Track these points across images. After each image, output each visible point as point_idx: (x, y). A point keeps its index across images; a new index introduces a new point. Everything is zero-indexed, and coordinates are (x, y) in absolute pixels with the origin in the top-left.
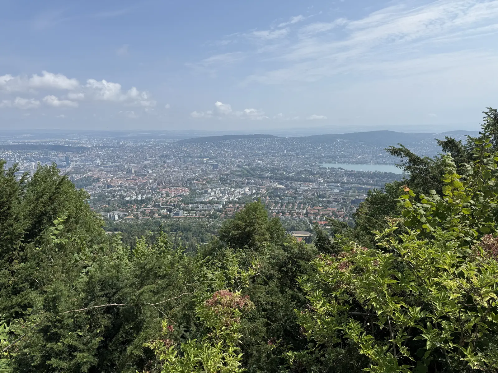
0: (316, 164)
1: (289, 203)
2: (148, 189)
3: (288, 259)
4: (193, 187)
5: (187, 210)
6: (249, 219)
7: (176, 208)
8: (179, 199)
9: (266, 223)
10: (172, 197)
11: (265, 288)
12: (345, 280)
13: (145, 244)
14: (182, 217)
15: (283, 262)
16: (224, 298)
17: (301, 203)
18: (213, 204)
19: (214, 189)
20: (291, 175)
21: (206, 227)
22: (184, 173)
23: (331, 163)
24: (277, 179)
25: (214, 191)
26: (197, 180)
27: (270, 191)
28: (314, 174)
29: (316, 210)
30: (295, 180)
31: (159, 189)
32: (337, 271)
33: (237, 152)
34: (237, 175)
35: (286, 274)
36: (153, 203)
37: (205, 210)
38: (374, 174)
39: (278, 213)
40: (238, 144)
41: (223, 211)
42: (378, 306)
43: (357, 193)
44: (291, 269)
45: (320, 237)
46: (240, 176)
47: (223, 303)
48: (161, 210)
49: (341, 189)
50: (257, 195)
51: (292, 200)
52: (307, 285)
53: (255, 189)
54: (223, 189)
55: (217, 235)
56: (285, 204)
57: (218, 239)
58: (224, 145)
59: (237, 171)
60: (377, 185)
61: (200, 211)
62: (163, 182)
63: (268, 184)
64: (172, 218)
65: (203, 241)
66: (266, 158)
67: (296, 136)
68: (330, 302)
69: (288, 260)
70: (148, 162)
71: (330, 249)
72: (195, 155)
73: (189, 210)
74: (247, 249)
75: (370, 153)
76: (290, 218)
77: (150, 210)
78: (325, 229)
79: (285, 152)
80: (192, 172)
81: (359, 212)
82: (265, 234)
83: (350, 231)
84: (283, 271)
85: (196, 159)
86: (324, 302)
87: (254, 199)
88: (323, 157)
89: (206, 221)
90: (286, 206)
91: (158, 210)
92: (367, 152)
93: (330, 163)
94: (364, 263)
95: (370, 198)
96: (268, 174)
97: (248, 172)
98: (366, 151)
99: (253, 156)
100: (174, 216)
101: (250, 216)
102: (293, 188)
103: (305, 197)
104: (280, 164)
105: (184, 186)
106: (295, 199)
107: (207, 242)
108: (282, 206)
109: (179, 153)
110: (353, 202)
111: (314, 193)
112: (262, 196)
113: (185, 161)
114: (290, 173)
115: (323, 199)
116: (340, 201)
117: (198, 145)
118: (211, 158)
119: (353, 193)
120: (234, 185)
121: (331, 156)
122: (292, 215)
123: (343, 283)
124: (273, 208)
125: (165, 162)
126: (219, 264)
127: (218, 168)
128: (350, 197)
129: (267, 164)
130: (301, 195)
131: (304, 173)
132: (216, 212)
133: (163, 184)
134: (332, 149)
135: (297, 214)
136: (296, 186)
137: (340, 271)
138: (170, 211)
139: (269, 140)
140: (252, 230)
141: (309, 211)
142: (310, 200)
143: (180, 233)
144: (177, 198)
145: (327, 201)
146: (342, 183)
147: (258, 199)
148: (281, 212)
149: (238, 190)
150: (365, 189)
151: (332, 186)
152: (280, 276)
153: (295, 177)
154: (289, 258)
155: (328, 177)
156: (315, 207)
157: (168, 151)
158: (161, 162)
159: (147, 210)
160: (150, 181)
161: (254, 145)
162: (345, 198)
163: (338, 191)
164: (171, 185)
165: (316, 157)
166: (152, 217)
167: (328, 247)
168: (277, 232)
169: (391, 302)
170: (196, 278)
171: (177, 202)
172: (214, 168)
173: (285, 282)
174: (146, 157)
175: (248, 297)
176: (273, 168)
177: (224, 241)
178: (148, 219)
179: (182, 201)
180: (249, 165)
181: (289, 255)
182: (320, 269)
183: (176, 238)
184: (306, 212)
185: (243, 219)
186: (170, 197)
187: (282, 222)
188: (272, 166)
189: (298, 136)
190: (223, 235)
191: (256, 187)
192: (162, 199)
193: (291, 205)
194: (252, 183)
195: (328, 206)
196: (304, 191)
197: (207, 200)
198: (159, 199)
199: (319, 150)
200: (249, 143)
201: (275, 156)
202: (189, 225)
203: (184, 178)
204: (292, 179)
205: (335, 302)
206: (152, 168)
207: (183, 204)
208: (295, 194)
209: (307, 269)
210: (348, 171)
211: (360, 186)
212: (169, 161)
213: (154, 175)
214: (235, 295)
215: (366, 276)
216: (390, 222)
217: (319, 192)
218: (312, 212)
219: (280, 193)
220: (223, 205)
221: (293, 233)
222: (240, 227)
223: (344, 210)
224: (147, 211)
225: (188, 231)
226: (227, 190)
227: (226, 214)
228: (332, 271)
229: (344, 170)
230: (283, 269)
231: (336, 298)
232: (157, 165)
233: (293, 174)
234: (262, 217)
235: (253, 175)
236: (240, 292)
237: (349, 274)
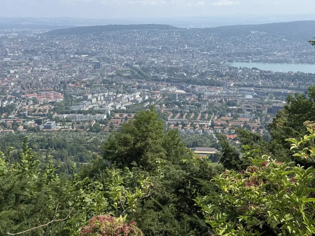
0: (225, 62)
1: (191, 112)
2: (9, 94)
3: (186, 178)
4: (68, 91)
5: (61, 121)
6: (140, 132)
7: (46, 119)
8: (50, 108)
9: (162, 137)
10: (41, 105)
11: (158, 214)
12: (253, 199)
13: (5, 162)
14: (55, 131)
15: (180, 183)
16: (103, 225)
17: (205, 113)
18: (95, 114)
19: (96, 95)
20: (193, 76)
21: (86, 143)
22: (57, 74)
23: (244, 62)
24: (176, 82)
25: (95, 97)
26: (73, 83)
27: (166, 97)
28: (222, 76)
29: (224, 120)
30: (199, 84)
31: (24, 94)
32: (244, 188)
33: (125, 48)
34: (124, 77)
35: (184, 197)
36: (17, 112)
37: (85, 122)
38: (296, 75)
39: (177, 125)
40: (126, 37)
41: (107, 123)
42: (294, 232)
43: (275, 99)
44: (190, 190)
45: (226, 150)
46: (129, 77)
47: (102, 230)
48: (28, 121)
49: (255, 94)
50: (150, 102)
51: (195, 108)
52: (208, 207)
53: (148, 95)
54: (106, 94)
55: (100, 152)
56: (186, 114)
57: (101, 158)
58: (108, 37)
59: (125, 72)
60: (300, 90)
61: (78, 123)
62: (29, 85)
63: (164, 89)
64: (42, 131)
65: (82, 160)
66: (162, 54)
67: (199, 27)
68: (236, 228)
69: (187, 180)
70: (9, 59)
71: (238, 165)
72: (71, 50)
73: (63, 122)
74: (136, 167)
75: (292, 49)
76: (192, 131)
77: (13, 122)
78: (235, 144)
79: (186, 47)
80: (67, 73)
81: (276, 122)
82: (160, 151)
83: (264, 143)
84: (180, 193)
85: (72, 56)
86: (228, 227)
87: (146, 108)
88: (233, 54)
89: (85, 136)
90: (186, 116)
91: (24, 122)
92: (288, 48)
93: (242, 61)
94: (277, 178)
95: (289, 106)
96: (165, 76)
97: (139, 73)
98: (287, 46)
99: (145, 52)
100: (44, 129)
101: (141, 128)
102: (196, 94)
103: (211, 105)
104: (179, 62)
105: (56, 91)
106: (198, 107)
107: (87, 162)
108: (182, 116)
109: (49, 47)
110: (270, 111)
111: (222, 99)
112: (157, 104)
113: (57, 59)
114: (192, 74)
115: (233, 107)
116: (254, 109)
117: (74, 36)
118: (91, 55)
119: (270, 100)
120: (121, 90)
121: (244, 53)
122: (195, 128)
123: (251, 203)
124: (171, 118)
125: (31, 60)
126: (101, 186)
127: (100, 68)
128: (266, 104)
129: (163, 63)
130: (205, 102)
131: (210, 75)
132: (98, 123)
133: (28, 88)
134: (245, 44)
135: (201, 126)
136: (199, 90)
137: (247, 188)
138: (39, 122)
139: (165, 32)
140: (144, 146)
141: (215, 122)
142: (217, 108)
143: (53, 150)
144: (47, 106)
145: (238, 109)
146: (256, 87)
147: (151, 107)
148: (181, 124)
149: (127, 96)
150: (285, 94)
151: (245, 90)
152: (176, 199)
153: (199, 80)
154: (188, 178)
155: (239, 80)
156: (222, 118)
157: (34, 45)
158: (26, 59)
159: (9, 121)
160: (12, 84)
161: (146, 38)
162: (260, 106)
163: (250, 97)
164: (39, 89)
165: (225, 54)
166: (15, 130)
167: (236, 162)
168: (174, 148)
169: (310, 225)
170: (70, 204)
171: (47, 111)
172: (95, 67)
173: (183, 207)
174: (6, 52)
175: (135, 223)
176: (171, 68)
177: (109, 160)
178: (11, 132)
179: (54, 110)
180: (140, 64)
181: (188, 174)
182: (223, 187)
183: (47, 156)
184: (212, 123)
185: (132, 132)
186: (38, 105)
187: (182, 136)
188: (169, 66)
189: (203, 26)
190: (107, 152)
191: (149, 92)
192: (29, 107)
193: (193, 115)
194: (144, 88)
195: (239, 116)
196: (210, 97)
197: (87, 109)
198: (24, 107)
199: (229, 45)
200: (140, 36)
201: (173, 53)
202: (64, 141)
203: (56, 80)
204: (195, 82)
205: (242, 228)
206: (14, 67)
207: (56, 114)
208: (199, 101)
209: (209, 190)
210: (265, 72)
211: (278, 90)
212: (36, 58)
213: (17, 76)
214: (118, 220)
215: (279, 194)
216: (310, 128)
217: (228, 99)
218: (219, 124)
219: (180, 100)
220: (108, 114)
221: (195, 150)
222: (129, 142)
223: (258, 121)
224: (9, 123)
225: (62, 148)
226: (112, 96)
227: (111, 127)
228: (238, 189)
229: (259, 71)
230: (180, 190)
231: (243, 223)
232: (20, 63)
233: (196, 75)
234: (157, 129)
235: (145, 77)
236: (125, 217)
237: (258, 191)
